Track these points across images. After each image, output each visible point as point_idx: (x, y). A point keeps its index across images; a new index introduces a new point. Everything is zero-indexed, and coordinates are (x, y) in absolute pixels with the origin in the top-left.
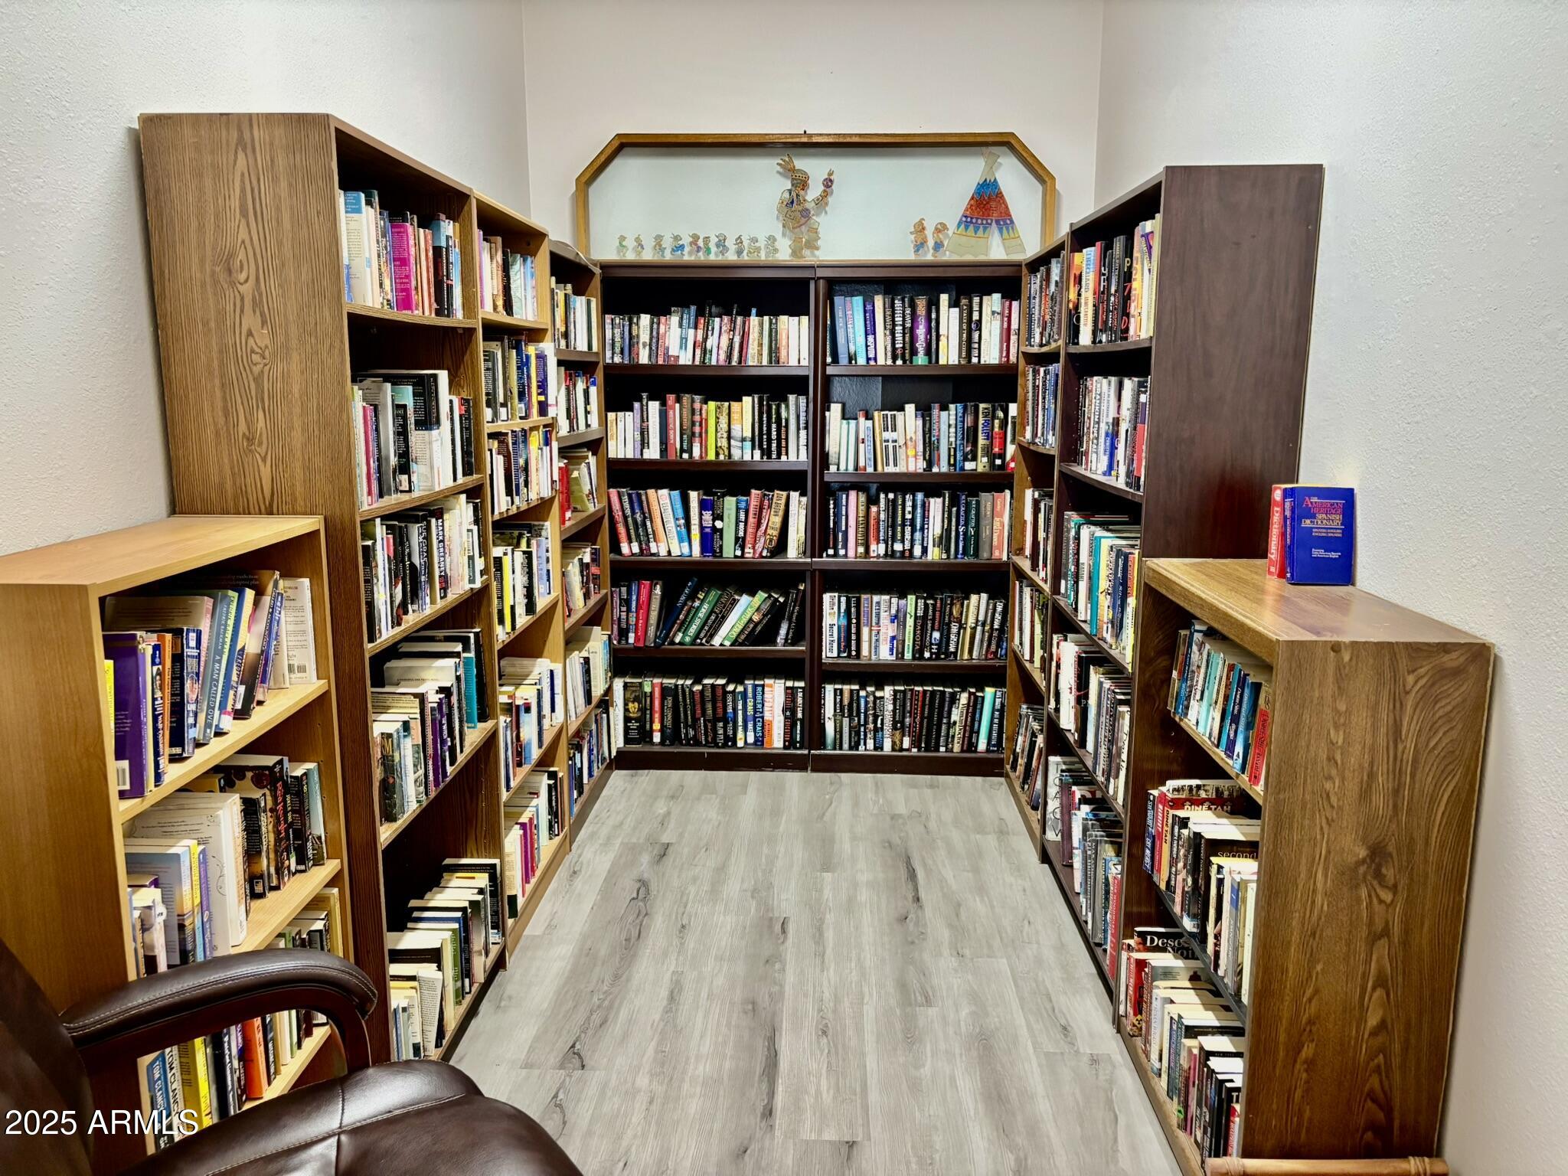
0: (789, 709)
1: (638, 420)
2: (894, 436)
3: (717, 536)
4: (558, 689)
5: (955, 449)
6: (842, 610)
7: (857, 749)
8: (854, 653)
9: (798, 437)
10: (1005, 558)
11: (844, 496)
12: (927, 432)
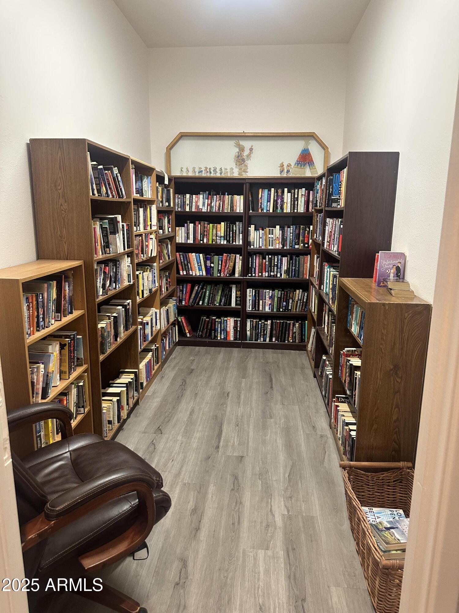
0: (235, 327)
1: (186, 230)
2: (272, 236)
3: (212, 269)
4: (158, 318)
5: (292, 241)
6: (253, 295)
7: (257, 341)
8: (257, 309)
9: (239, 236)
10: (308, 278)
11: (255, 256)
12: (283, 235)
